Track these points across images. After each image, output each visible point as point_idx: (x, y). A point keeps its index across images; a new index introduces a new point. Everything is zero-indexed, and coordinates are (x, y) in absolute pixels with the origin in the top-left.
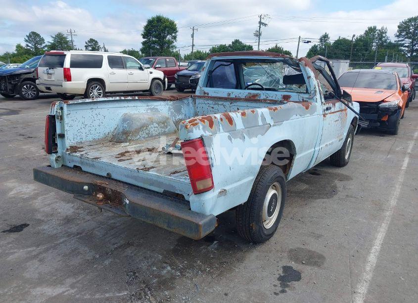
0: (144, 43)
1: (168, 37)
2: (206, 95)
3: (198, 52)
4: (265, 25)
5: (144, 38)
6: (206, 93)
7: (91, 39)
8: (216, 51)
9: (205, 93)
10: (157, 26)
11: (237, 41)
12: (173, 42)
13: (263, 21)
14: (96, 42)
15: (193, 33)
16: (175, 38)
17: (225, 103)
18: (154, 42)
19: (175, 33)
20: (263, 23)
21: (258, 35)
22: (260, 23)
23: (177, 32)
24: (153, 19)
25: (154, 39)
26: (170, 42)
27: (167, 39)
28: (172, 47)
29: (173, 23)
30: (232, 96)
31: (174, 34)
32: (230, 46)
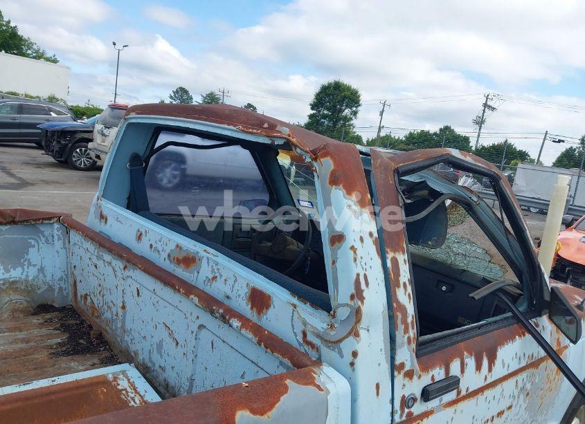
0: (311, 117)
1: (346, 111)
3: (388, 137)
4: (493, 109)
5: (312, 109)
7: (249, 104)
8: (413, 138)
10: (333, 95)
11: (447, 128)
12: (351, 119)
13: (489, 103)
14: (255, 108)
15: (383, 110)
16: (355, 113)
18: (325, 117)
19: (357, 107)
20: (490, 106)
21: (480, 122)
22: (485, 105)
23: (360, 106)
24: (330, 85)
25: (326, 112)
26: (347, 119)
27: (344, 114)
28: (349, 126)
29: (357, 92)
31: (354, 109)
32: (435, 134)
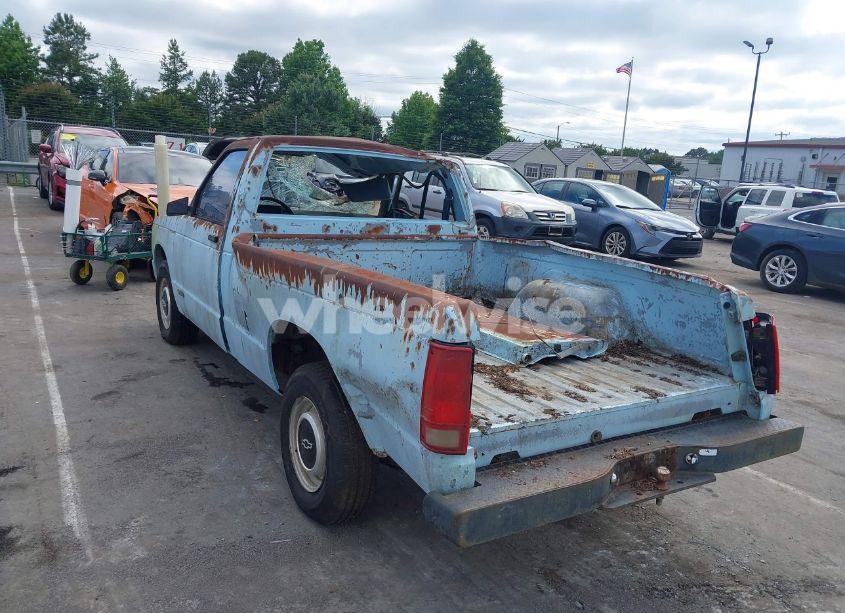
2: (271, 232)
6: (269, 228)
9: (266, 227)
17: (331, 248)
30: (334, 231)
